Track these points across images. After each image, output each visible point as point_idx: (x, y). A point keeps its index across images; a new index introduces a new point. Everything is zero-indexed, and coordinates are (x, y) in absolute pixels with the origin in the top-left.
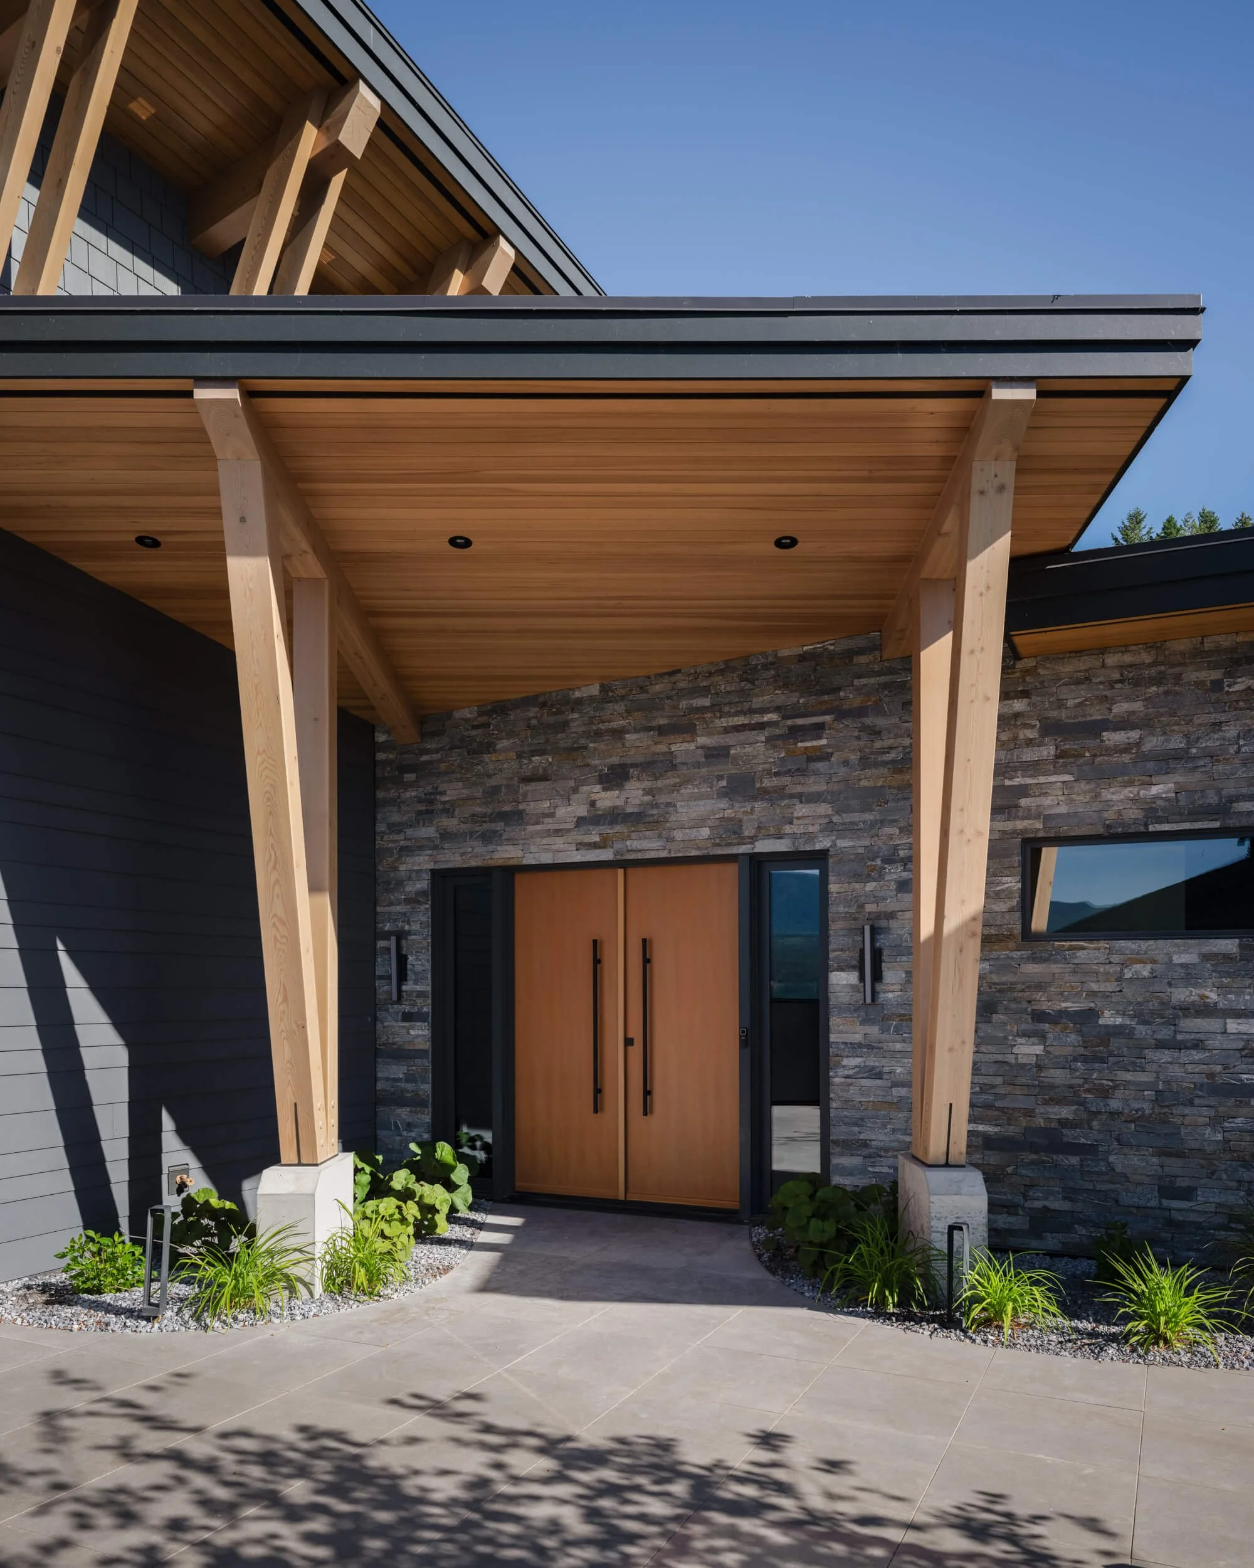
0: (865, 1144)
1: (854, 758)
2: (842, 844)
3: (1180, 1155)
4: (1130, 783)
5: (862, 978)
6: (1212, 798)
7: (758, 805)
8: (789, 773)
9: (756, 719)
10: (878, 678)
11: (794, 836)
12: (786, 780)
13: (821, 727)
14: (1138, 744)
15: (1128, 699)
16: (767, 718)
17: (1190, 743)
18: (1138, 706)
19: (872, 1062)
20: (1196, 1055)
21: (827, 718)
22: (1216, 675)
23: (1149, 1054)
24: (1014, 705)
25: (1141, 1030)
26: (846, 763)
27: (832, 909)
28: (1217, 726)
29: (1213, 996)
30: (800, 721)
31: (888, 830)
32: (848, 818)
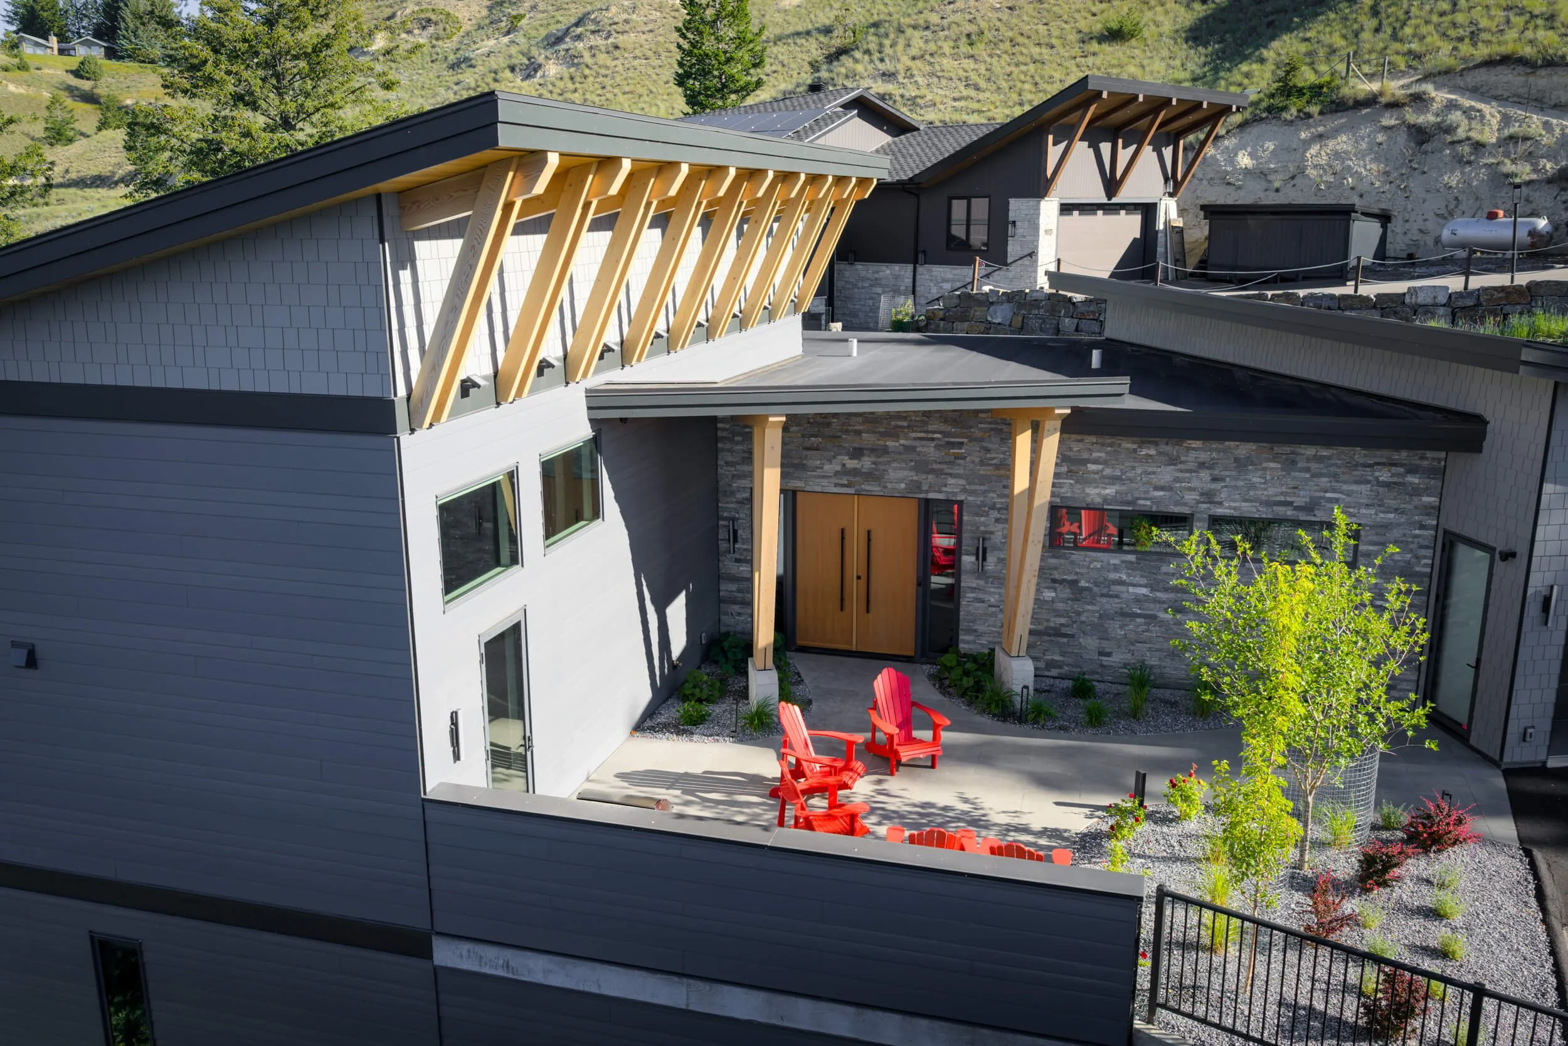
0: (976, 631)
1: (977, 460)
2: (970, 499)
3: (1107, 639)
4: (1097, 487)
5: (977, 560)
6: (1130, 498)
7: (930, 477)
8: (945, 463)
11: (947, 493)
12: (944, 466)
13: (961, 444)
14: (1102, 471)
15: (1099, 451)
16: (936, 436)
17: (1123, 474)
18: (1102, 455)
19: (981, 596)
20: (1117, 600)
21: (965, 440)
22: (1135, 446)
23: (1098, 598)
25: (1095, 589)
26: (973, 462)
27: (964, 527)
28: (1133, 468)
29: (1124, 577)
30: (951, 440)
32: (973, 487)
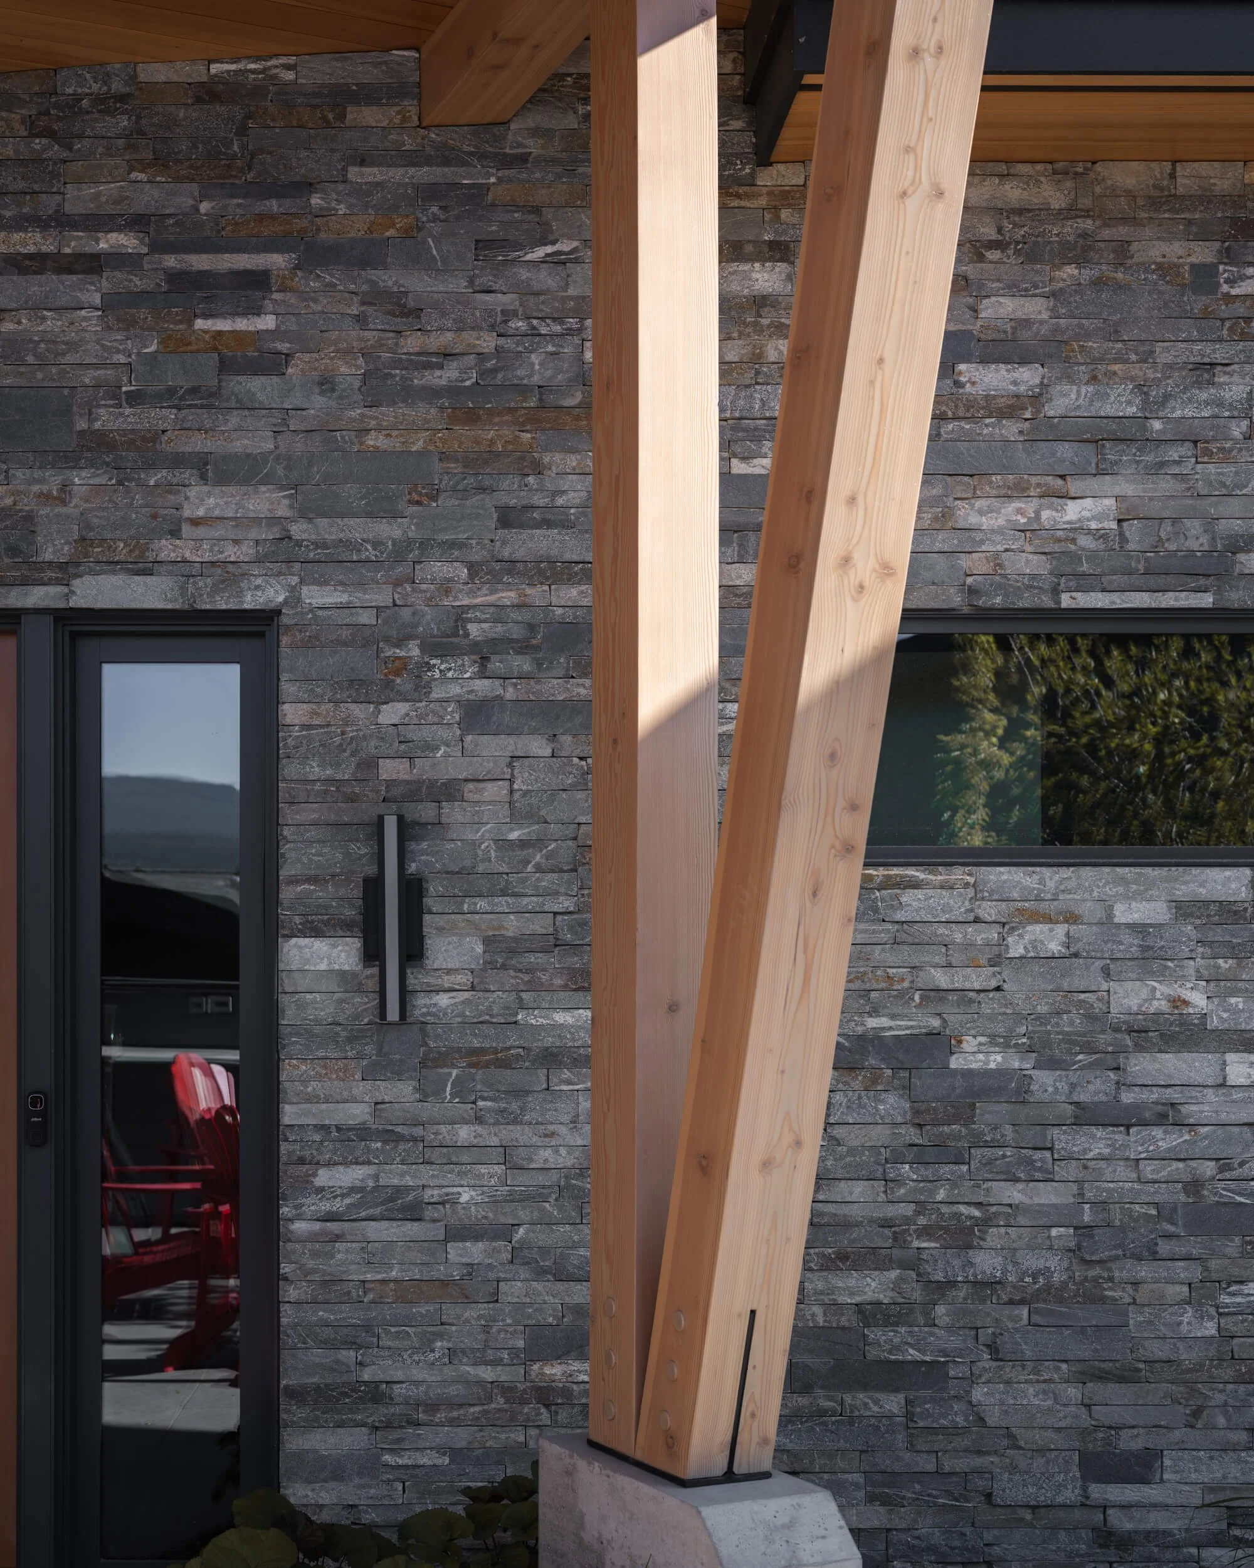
0: (376, 1394)
1: (349, 372)
2: (315, 596)
3: (1126, 1376)
4: (1019, 491)
5: (373, 953)
6: (1196, 539)
7: (81, 479)
8: (169, 397)
9: (75, 243)
10: (412, 171)
11: (183, 569)
12: (164, 417)
13: (259, 281)
14: (1037, 399)
15: (1014, 289)
16: (109, 241)
17: (1151, 407)
18: (1035, 308)
19: (395, 1176)
20: (1165, 1139)
21: (277, 261)
22: (1203, 253)
23: (1061, 1138)
24: (755, 276)
25: (1046, 1082)
26: (326, 384)
27: (290, 770)
28: (1205, 371)
29: (1198, 1000)
30: (201, 262)
31: (438, 569)
32: (329, 529)
